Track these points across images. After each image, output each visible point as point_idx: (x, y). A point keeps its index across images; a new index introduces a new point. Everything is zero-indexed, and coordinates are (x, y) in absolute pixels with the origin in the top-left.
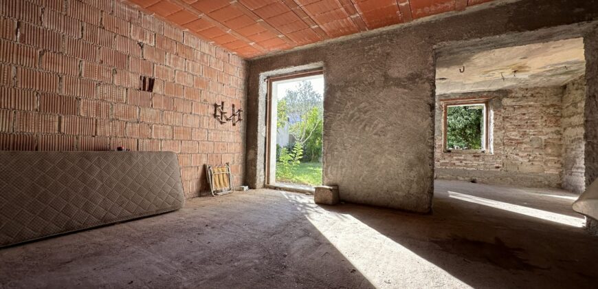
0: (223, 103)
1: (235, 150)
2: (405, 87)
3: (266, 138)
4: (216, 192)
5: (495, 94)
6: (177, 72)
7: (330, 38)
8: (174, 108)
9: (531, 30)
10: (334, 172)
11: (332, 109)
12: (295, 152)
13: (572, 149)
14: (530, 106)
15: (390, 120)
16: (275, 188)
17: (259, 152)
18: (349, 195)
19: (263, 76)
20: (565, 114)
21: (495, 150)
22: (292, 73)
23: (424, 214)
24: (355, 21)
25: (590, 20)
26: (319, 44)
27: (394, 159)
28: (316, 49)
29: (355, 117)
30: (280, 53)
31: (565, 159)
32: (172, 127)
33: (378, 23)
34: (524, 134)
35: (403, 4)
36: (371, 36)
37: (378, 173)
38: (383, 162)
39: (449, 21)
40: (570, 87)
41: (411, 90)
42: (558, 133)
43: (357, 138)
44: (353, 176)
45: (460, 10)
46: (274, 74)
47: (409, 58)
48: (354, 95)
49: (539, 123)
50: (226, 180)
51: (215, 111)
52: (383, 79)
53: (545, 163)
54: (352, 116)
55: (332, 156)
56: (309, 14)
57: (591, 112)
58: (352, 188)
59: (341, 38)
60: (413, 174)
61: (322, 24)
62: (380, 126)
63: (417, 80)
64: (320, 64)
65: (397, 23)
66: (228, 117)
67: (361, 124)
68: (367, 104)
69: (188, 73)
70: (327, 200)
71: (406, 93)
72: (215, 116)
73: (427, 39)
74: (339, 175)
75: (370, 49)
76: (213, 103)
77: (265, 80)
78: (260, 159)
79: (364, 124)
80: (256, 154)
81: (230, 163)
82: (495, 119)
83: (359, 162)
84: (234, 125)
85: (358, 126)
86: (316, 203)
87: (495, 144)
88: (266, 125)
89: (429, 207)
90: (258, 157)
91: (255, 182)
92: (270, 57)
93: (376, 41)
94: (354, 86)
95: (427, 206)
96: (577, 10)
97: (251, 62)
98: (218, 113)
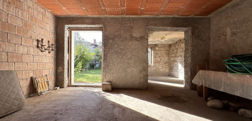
0: (42, 40)
1: (50, 67)
2: (138, 41)
3: (68, 60)
4: (41, 93)
5: (154, 46)
6: (9, 15)
7: (107, 15)
8: (8, 40)
9: (176, 27)
10: (109, 76)
11: (108, 47)
12: (78, 67)
13: (172, 64)
14: (163, 50)
15: (133, 54)
16: (75, 86)
17: (65, 68)
18: (116, 85)
19: (66, 26)
20: (170, 53)
21: (153, 64)
22: (85, 28)
23: (146, 89)
24: (122, 10)
25: (188, 27)
26: (101, 16)
27: (135, 69)
28: (99, 19)
29: (118, 52)
30: (79, 16)
31: (170, 67)
32: (7, 53)
33: (130, 13)
34: (161, 59)
35: (142, 9)
36: (126, 18)
37: (128, 75)
38: (130, 71)
39: (154, 19)
40: (172, 45)
41: (141, 42)
42: (169, 59)
43: (119, 61)
44: (118, 77)
45: (157, 16)
46: (74, 27)
47: (140, 30)
48: (118, 42)
49: (165, 56)
50: (46, 85)
51: (38, 44)
52: (130, 37)
53: (166, 68)
54: (117, 51)
55: (108, 69)
56: (104, 2)
57: (186, 54)
58: (118, 83)
59: (112, 16)
60: (141, 75)
61: (107, 8)
62: (129, 56)
63: (143, 39)
64: (101, 26)
65: (136, 15)
66: (46, 48)
67: (121, 55)
68: (124, 47)
69: (19, 18)
70: (108, 89)
71: (139, 43)
72: (38, 47)
73: (146, 24)
74: (111, 77)
75: (125, 23)
76: (37, 39)
77: (68, 29)
78: (66, 71)
79: (122, 55)
80: (64, 69)
81: (48, 75)
82: (154, 54)
83: (120, 71)
84: (49, 52)
85: (120, 56)
86: (103, 91)
87: (154, 62)
88: (68, 53)
89: (147, 87)
90: (65, 71)
91: (64, 84)
92: (72, 17)
93: (127, 21)
94: (118, 38)
95: (146, 86)
96: (185, 24)
97: (59, 18)
98: (40, 46)
